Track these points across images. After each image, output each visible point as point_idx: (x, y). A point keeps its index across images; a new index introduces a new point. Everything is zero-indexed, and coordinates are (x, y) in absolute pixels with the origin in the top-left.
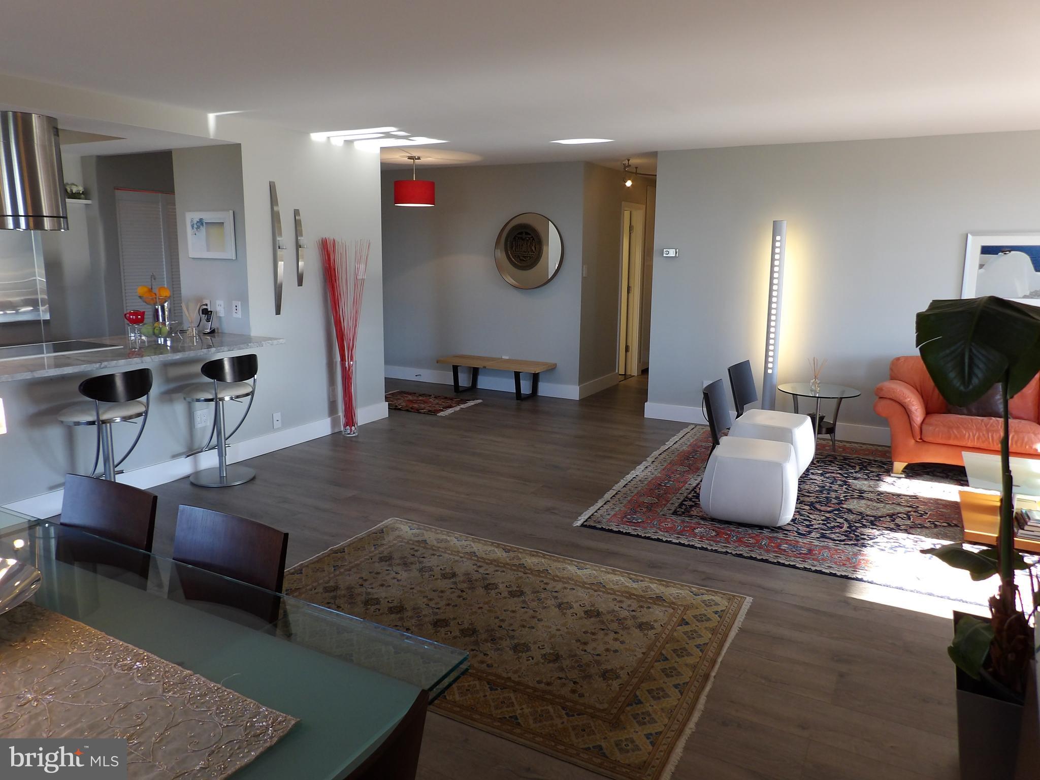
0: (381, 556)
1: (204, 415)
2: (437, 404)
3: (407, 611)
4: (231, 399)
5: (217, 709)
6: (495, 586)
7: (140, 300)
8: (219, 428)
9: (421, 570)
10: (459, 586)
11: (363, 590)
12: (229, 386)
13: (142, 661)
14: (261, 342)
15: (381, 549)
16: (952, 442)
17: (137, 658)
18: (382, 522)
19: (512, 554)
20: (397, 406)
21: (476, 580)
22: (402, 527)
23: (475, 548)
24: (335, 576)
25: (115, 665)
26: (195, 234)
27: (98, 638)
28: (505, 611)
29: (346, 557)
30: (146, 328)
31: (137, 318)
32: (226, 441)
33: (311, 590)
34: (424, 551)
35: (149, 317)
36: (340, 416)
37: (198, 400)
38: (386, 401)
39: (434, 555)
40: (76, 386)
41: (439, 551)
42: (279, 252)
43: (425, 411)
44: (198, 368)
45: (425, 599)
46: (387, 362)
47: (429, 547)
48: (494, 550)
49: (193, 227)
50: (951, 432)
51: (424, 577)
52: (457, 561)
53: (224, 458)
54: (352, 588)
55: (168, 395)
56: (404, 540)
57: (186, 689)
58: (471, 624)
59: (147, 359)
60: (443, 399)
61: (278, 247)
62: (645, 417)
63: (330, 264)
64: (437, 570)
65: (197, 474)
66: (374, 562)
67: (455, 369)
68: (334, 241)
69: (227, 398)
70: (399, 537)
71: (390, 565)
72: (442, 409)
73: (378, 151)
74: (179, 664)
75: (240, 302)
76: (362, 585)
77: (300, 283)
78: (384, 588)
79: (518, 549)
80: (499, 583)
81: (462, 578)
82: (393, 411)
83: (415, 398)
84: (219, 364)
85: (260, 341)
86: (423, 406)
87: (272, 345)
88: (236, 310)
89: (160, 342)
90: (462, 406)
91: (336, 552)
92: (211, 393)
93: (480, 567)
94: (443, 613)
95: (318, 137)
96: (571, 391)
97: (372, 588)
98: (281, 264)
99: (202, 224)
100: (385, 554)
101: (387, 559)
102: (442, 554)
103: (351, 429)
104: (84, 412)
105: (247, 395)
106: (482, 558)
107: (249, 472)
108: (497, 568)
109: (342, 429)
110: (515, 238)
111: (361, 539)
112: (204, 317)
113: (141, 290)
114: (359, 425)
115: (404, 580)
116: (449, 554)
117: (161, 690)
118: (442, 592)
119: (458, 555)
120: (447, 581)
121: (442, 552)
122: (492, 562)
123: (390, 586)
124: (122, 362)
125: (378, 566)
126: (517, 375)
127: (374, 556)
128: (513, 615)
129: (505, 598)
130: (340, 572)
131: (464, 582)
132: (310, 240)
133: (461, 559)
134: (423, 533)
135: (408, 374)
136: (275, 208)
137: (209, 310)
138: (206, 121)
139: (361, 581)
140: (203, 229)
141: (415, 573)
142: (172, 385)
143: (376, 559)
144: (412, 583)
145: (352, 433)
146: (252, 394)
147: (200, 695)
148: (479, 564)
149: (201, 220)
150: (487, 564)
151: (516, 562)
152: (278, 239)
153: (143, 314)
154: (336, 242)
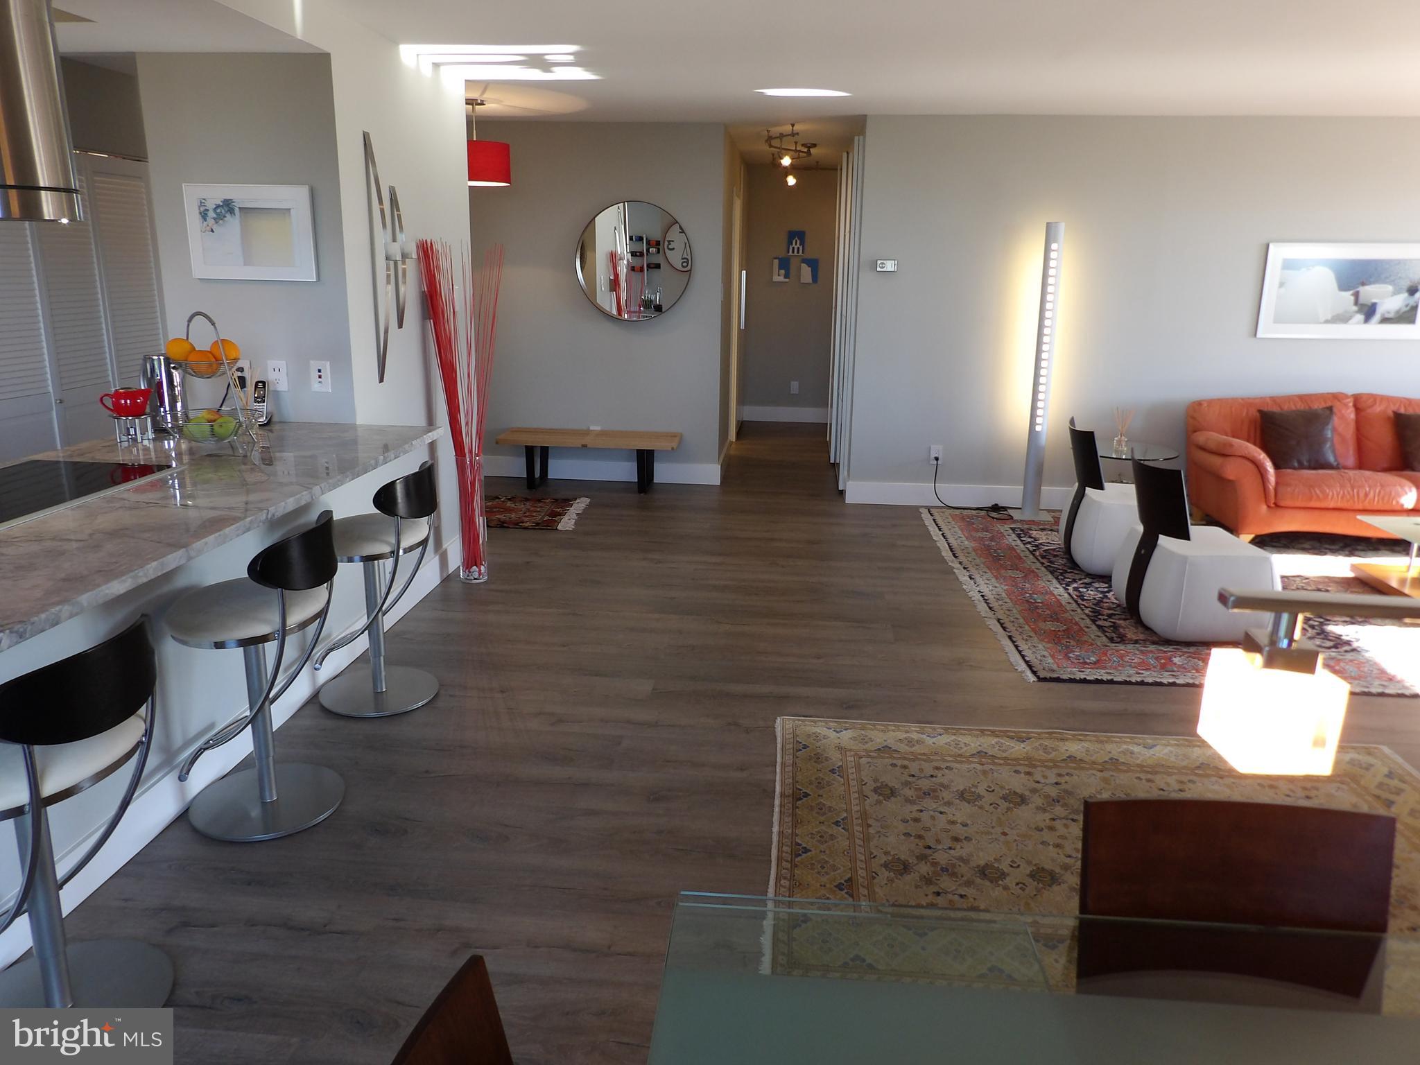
0: (871, 787)
16: (1313, 504)
22: (818, 730)
26: (212, 231)
34: (915, 764)
39: (938, 768)
42: (386, 266)
49: (204, 215)
50: (1313, 491)
56: (859, 753)
61: (385, 258)
62: (847, 502)
64: (985, 794)
66: (880, 801)
67: (528, 452)
70: (841, 749)
71: (910, 801)
73: (463, 87)
75: (329, 363)
76: (929, 847)
77: (401, 322)
79: (1026, 732)
81: (1039, 799)
88: (320, 377)
90: (574, 511)
96: (709, 473)
98: (389, 289)
99: (231, 211)
100: (871, 782)
101: (887, 791)
102: (948, 764)
134: (866, 736)
140: (233, 224)
143: (872, 795)
149: (228, 201)
152: (385, 241)
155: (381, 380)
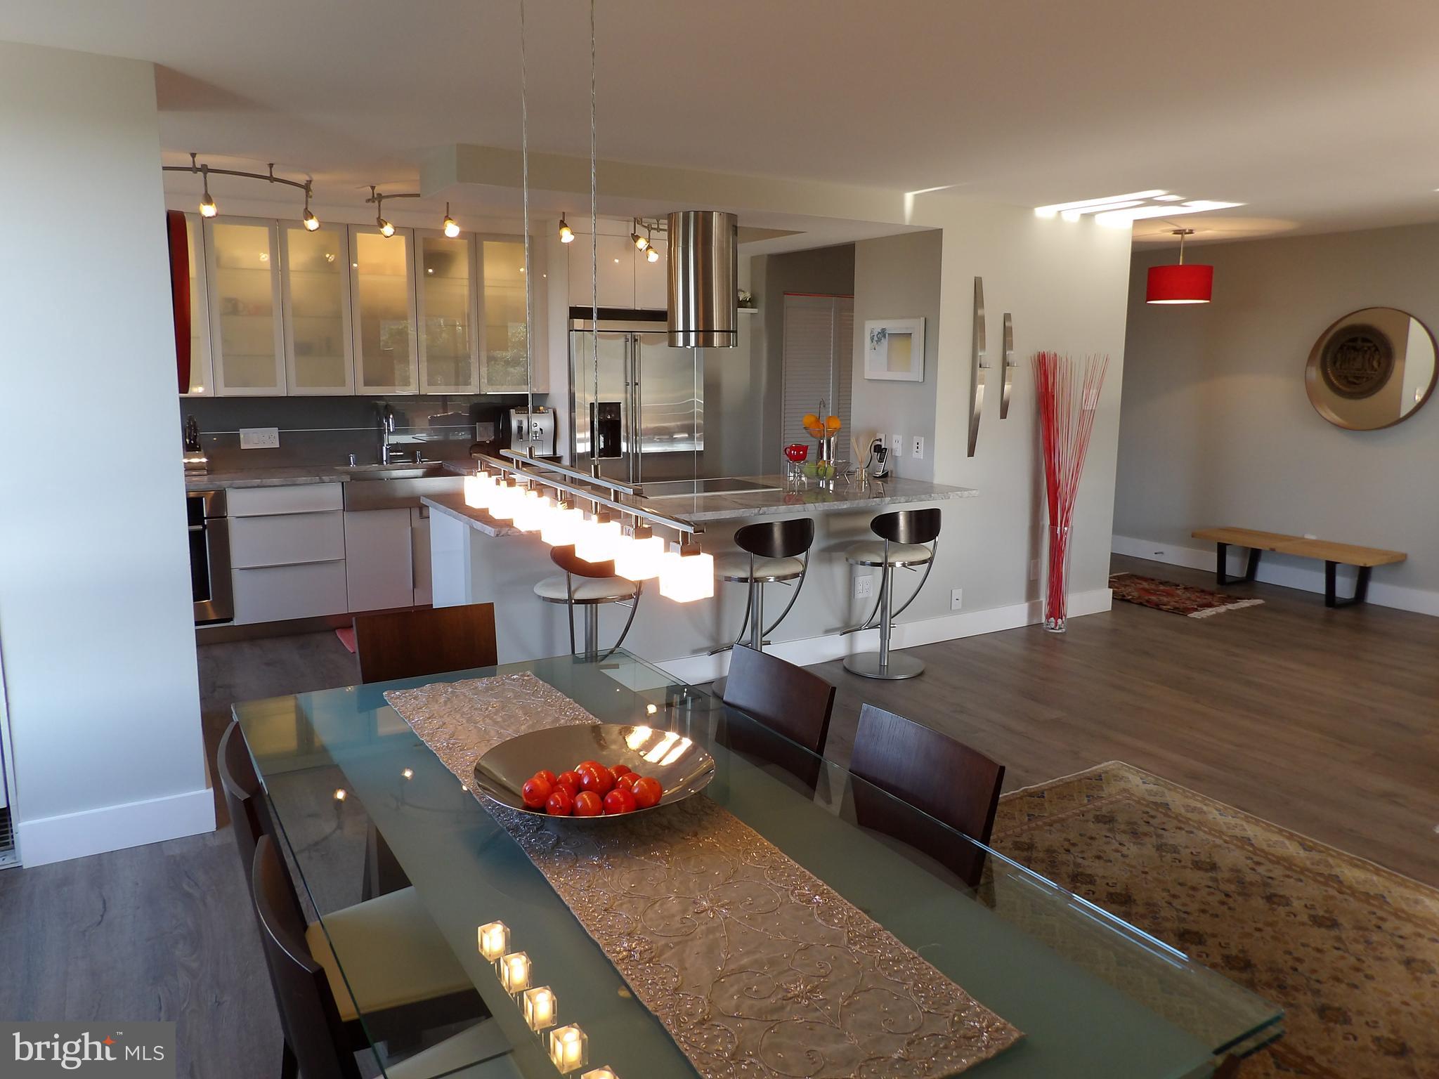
0: (1098, 813)
1: (868, 583)
2: (1189, 599)
3: (1137, 905)
4: (904, 565)
5: (915, 985)
6: (1286, 901)
7: (804, 431)
8: (885, 603)
9: (1159, 848)
10: (1223, 887)
11: (1070, 858)
12: (903, 548)
13: (821, 895)
14: (947, 493)
15: (1098, 804)
17: (815, 889)
18: (1100, 764)
19: (1316, 856)
20: (1125, 596)
21: (1251, 884)
22: (1131, 777)
23: (1249, 832)
24: (1030, 829)
25: (793, 892)
26: (875, 349)
27: (772, 853)
28: (1303, 945)
29: (1046, 805)
30: (809, 467)
31: (798, 454)
32: (892, 620)
33: (996, 842)
34: (1165, 819)
35: (812, 454)
36: (1041, 602)
37: (863, 564)
38: (1110, 587)
39: (1180, 828)
40: (731, 533)
41: (1190, 825)
42: (979, 372)
43: (1169, 607)
44: (867, 522)
45: (1165, 894)
46: (1118, 529)
47: (1173, 815)
48: (1283, 843)
49: (872, 339)
51: (1163, 859)
52: (1219, 846)
53: (887, 641)
54: (1054, 851)
55: (828, 554)
56: (1134, 798)
57: (875, 946)
58: (1242, 951)
59: (810, 506)
60: (1197, 592)
61: (979, 366)
63: (1047, 388)
64: (1185, 853)
65: (852, 657)
66: (1087, 821)
67: (1222, 550)
68: (1056, 355)
69: (898, 564)
70: (1125, 790)
71: (1111, 830)
72: (1196, 607)
73: (1130, 225)
74: (866, 912)
75: (923, 438)
76: (1068, 851)
77: (1004, 415)
78: (1102, 861)
79: (1328, 849)
80: (1292, 897)
81: (1227, 875)
82: (1119, 602)
83: (1153, 587)
84: (893, 518)
85: (946, 491)
86: (1165, 599)
87: (961, 497)
88: (918, 448)
89: (821, 486)
90: (1230, 606)
91: (1031, 795)
92: (879, 555)
93: (1258, 864)
94: (1193, 921)
95: (1044, 213)
97: (1083, 858)
98: (980, 388)
99: (884, 336)
100: (1104, 811)
101: (1107, 819)
102: (1195, 831)
103: (1056, 623)
104: (737, 566)
105: (924, 562)
106: (1262, 851)
107: (916, 665)
108: (1288, 873)
109: (1044, 620)
110: (1341, 348)
111: (1068, 784)
112: (876, 456)
113: (808, 420)
114: (1068, 617)
115: (1132, 857)
116: (1205, 832)
117: (846, 939)
118: (1194, 889)
119: (1220, 838)
120: (1201, 874)
121: (1194, 827)
122: (1278, 860)
123: (1111, 862)
124: (783, 508)
125: (1092, 828)
126: (1331, 568)
127: (1088, 811)
128: (1318, 955)
129: (1303, 924)
130: (1037, 825)
131: (1229, 881)
132: (1022, 355)
133: (1226, 845)
134: (1164, 793)
135: (1143, 550)
136: (980, 312)
137: (883, 447)
138: (901, 202)
139: (1066, 845)
140: (885, 342)
141: (1149, 850)
142: (833, 542)
143: (1090, 816)
144: (1145, 865)
145: (1057, 628)
146: (930, 561)
147: (893, 960)
148: (1256, 859)
149: (883, 331)
150: (1271, 861)
151: (1322, 869)
152: (980, 354)
153: (805, 449)
154: (1058, 356)
155: (971, 453)
